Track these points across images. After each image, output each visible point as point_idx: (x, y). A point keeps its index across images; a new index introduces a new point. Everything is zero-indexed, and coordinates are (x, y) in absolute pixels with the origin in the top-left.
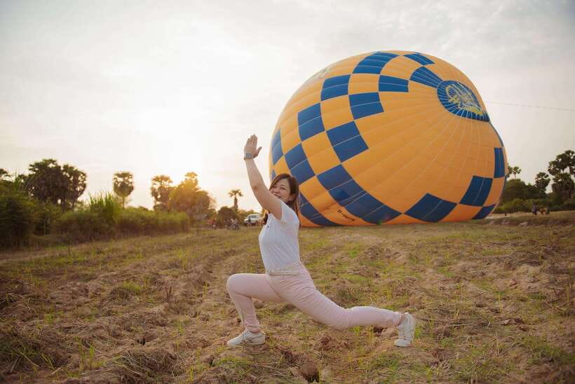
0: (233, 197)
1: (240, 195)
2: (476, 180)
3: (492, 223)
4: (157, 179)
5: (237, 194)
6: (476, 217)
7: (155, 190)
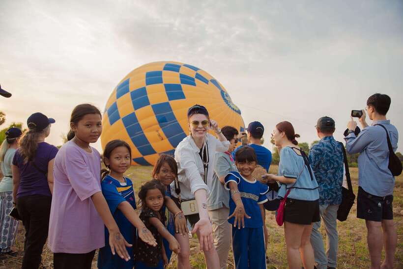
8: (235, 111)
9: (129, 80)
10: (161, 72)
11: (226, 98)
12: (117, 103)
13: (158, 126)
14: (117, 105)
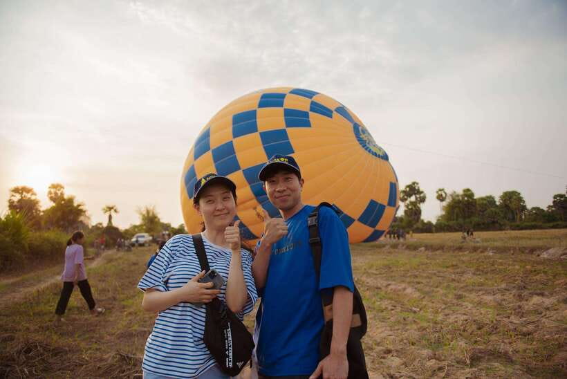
0: (108, 214)
1: (116, 211)
2: (373, 204)
3: (387, 247)
4: (16, 190)
5: (112, 210)
6: (367, 240)
7: (13, 202)
8: (379, 156)
9: (209, 129)
10: (255, 112)
11: (362, 136)
12: (195, 167)
13: (255, 201)
14: (196, 171)
